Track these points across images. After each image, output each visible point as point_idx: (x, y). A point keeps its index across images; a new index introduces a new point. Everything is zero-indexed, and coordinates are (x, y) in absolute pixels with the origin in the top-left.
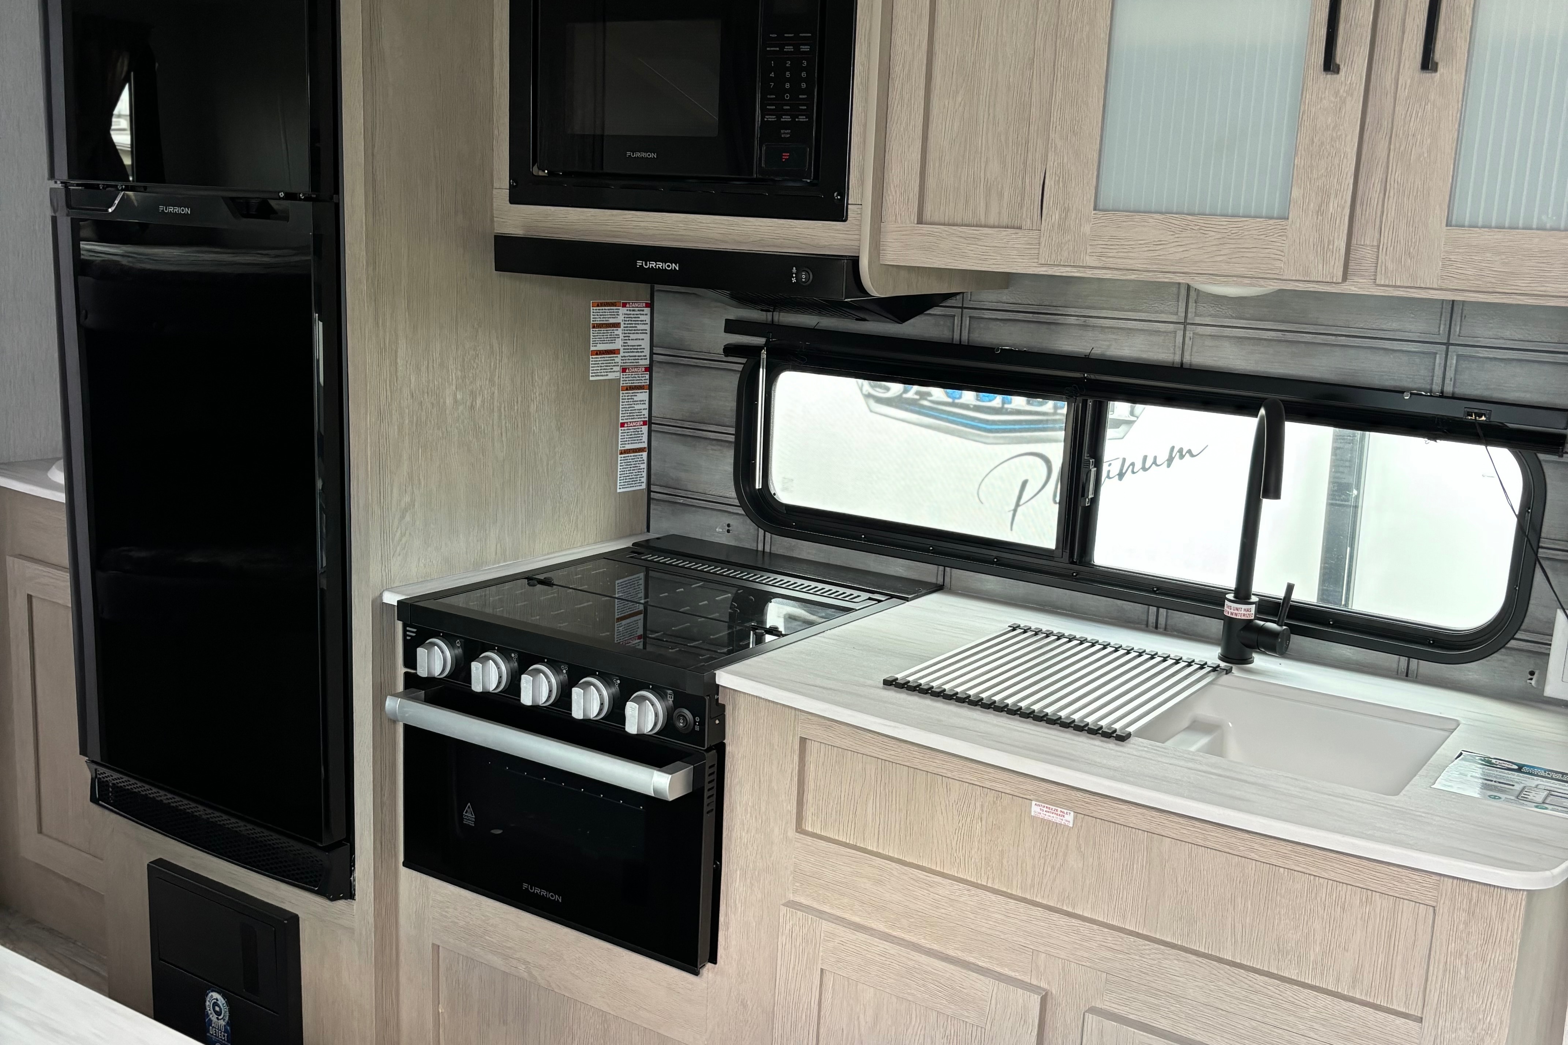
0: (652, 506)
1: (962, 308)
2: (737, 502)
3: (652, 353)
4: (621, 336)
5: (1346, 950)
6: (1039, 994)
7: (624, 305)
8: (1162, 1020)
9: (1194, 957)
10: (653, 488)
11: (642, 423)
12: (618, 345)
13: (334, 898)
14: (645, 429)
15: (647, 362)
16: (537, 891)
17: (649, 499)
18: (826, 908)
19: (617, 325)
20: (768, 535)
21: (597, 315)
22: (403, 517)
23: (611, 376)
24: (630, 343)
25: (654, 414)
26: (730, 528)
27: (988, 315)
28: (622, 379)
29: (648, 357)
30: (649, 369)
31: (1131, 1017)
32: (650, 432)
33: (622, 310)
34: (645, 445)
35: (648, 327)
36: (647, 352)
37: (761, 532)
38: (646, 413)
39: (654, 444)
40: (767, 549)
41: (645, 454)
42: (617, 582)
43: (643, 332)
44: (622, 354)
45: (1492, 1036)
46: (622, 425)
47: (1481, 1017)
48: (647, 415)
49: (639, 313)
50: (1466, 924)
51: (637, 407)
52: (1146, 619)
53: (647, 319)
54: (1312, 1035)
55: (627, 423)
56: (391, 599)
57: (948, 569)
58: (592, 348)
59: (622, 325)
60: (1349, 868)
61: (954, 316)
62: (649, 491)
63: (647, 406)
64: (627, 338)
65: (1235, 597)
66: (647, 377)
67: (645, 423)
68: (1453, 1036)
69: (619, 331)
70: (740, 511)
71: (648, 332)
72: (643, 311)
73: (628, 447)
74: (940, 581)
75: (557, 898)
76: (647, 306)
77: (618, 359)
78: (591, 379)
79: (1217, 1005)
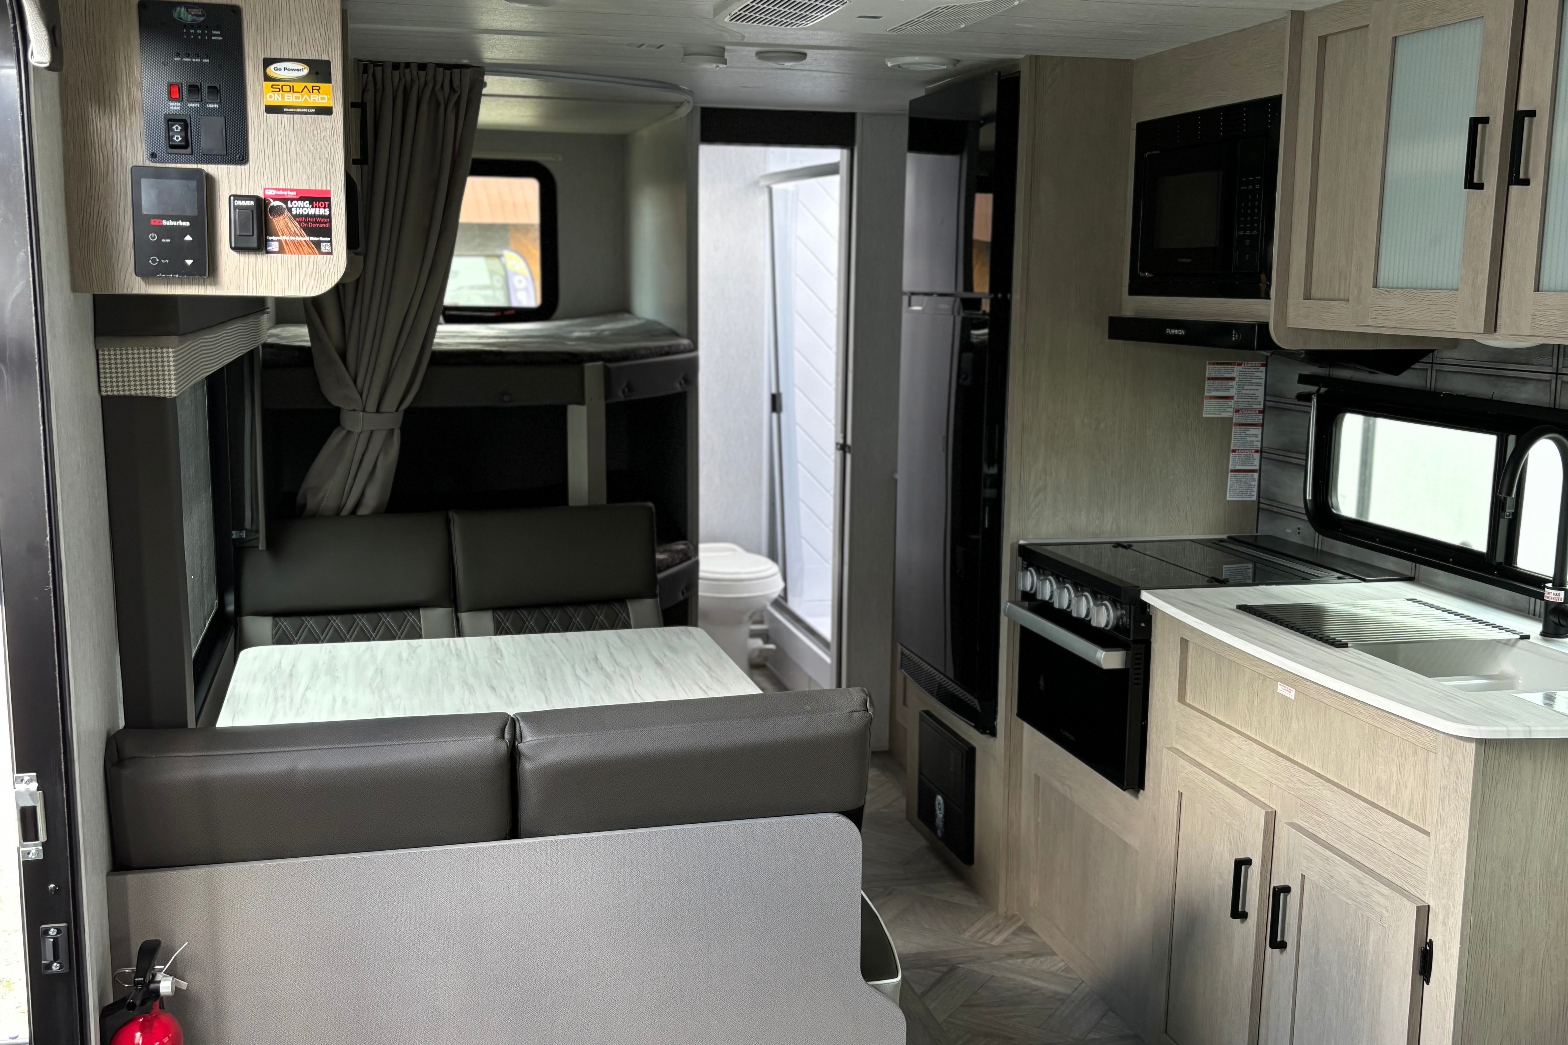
0: (1260, 513)
1: (1432, 363)
2: (1304, 511)
3: (1265, 400)
4: (1235, 387)
5: (1406, 787)
6: (1264, 808)
7: (1240, 365)
8: (1322, 833)
9: (1336, 788)
10: (1262, 500)
11: (1254, 451)
12: (1232, 392)
13: (983, 732)
14: (1257, 456)
15: (1261, 407)
16: (1066, 733)
17: (1259, 509)
18: (1187, 753)
19: (1232, 379)
20: (1321, 536)
21: (1211, 370)
22: (1037, 495)
23: (1224, 415)
24: (1244, 392)
25: (1264, 445)
26: (1300, 531)
27: (1446, 368)
28: (1234, 418)
29: (1262, 403)
30: (1262, 412)
31: (1310, 830)
32: (1261, 457)
33: (1237, 368)
34: (1257, 468)
35: (1263, 381)
36: (1261, 399)
37: (1317, 534)
38: (1259, 444)
39: (1263, 467)
40: (1320, 548)
41: (1256, 475)
42: (1224, 566)
43: (1258, 384)
44: (1235, 399)
45: (1460, 847)
46: (1234, 451)
47: (1455, 832)
48: (1260, 446)
49: (1254, 370)
50: (1449, 766)
51: (1249, 439)
52: (1528, 607)
53: (1263, 375)
54: (1383, 844)
55: (1239, 450)
56: (1022, 542)
57: (1418, 565)
58: (1206, 394)
59: (1237, 379)
60: (1399, 725)
61: (1427, 369)
62: (1259, 502)
63: (1259, 439)
64: (1241, 387)
65: (1553, 585)
66: (1261, 417)
67: (1257, 451)
68: (1443, 846)
69: (1234, 383)
70: (1306, 518)
71: (1263, 384)
72: (1258, 369)
73: (1238, 467)
74: (1413, 575)
75: (1073, 738)
76: (1262, 365)
77: (1231, 403)
78: (1204, 416)
79: (1345, 823)
